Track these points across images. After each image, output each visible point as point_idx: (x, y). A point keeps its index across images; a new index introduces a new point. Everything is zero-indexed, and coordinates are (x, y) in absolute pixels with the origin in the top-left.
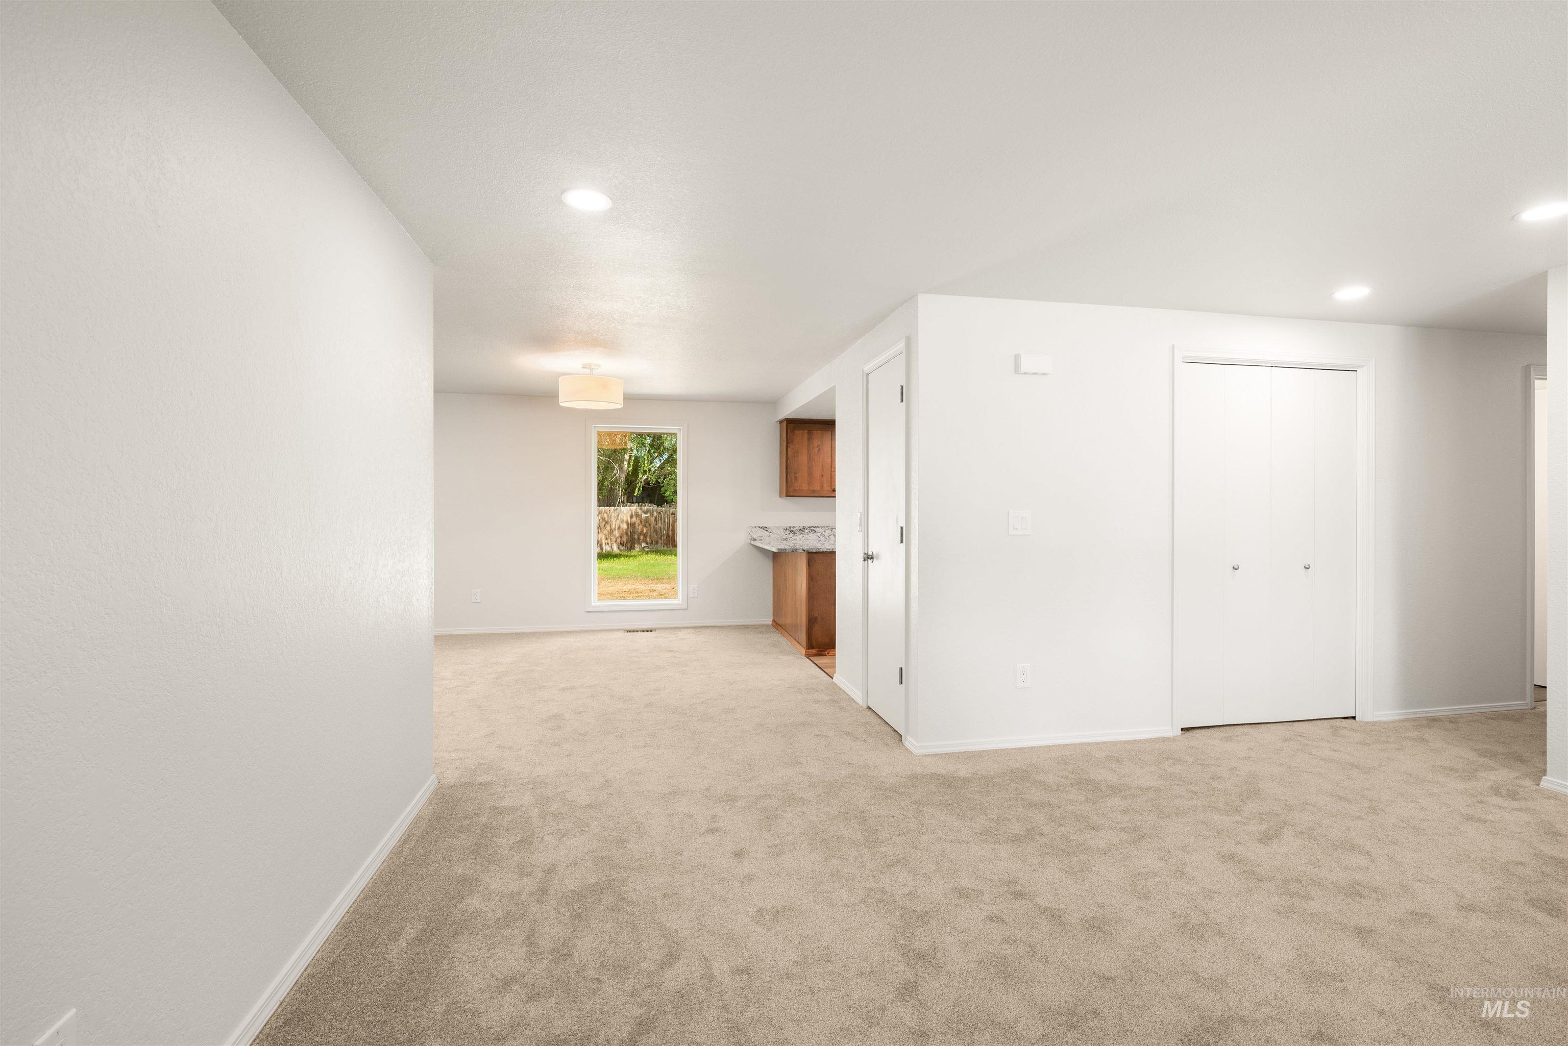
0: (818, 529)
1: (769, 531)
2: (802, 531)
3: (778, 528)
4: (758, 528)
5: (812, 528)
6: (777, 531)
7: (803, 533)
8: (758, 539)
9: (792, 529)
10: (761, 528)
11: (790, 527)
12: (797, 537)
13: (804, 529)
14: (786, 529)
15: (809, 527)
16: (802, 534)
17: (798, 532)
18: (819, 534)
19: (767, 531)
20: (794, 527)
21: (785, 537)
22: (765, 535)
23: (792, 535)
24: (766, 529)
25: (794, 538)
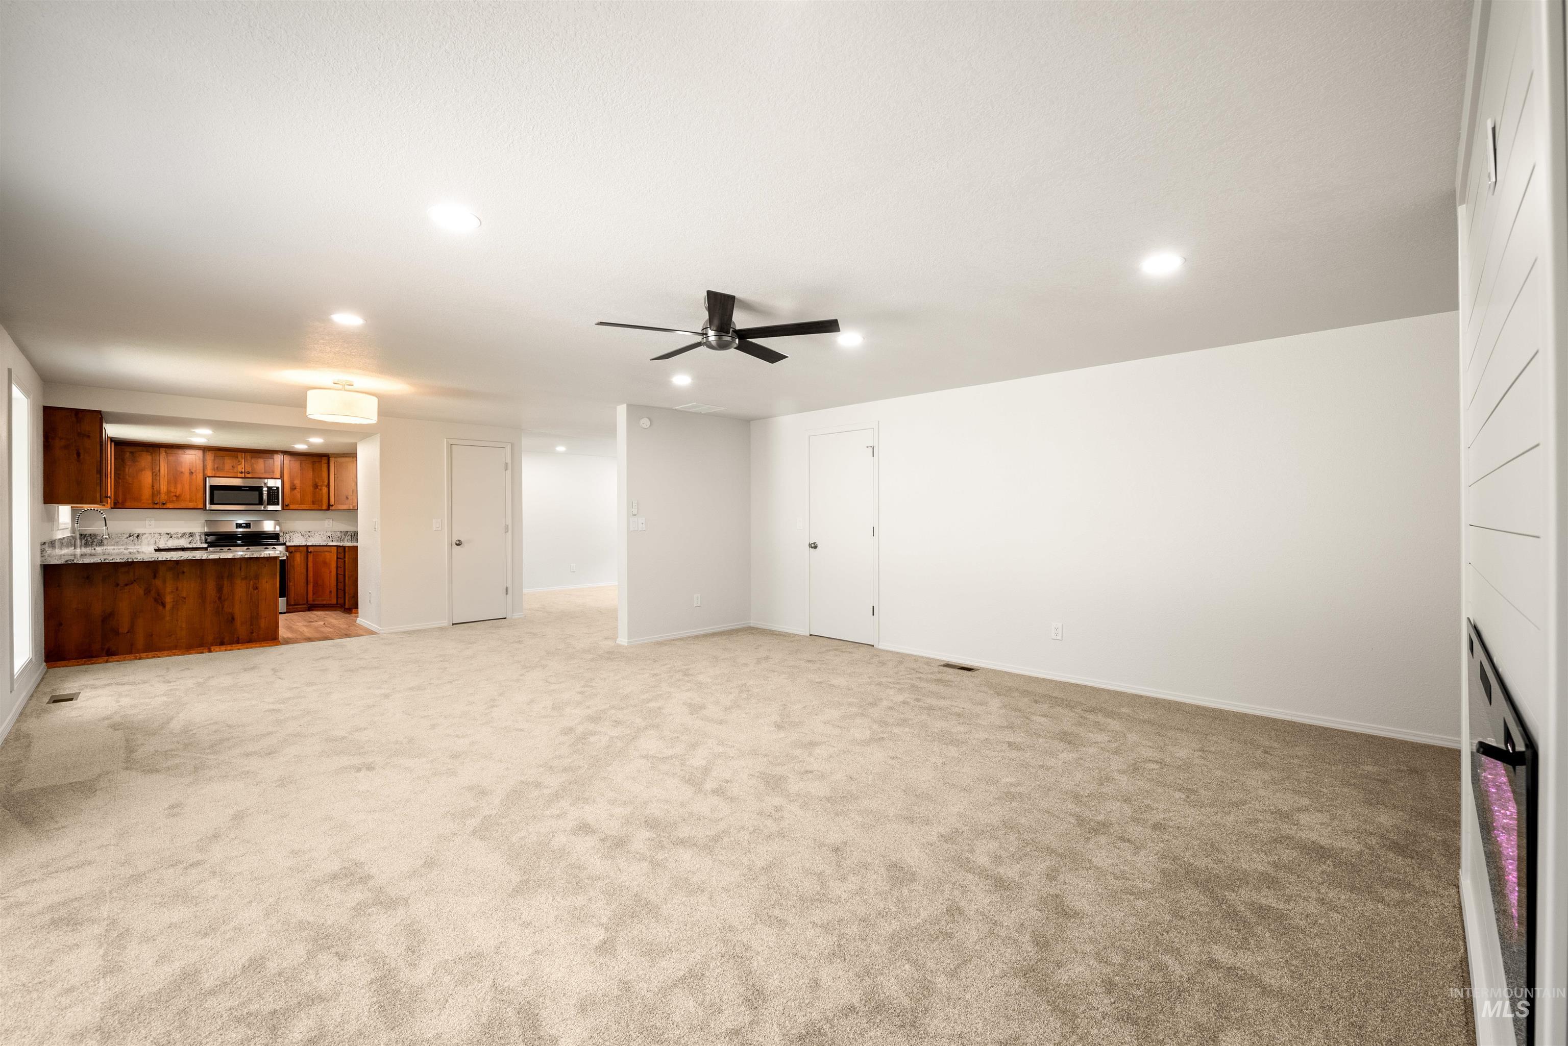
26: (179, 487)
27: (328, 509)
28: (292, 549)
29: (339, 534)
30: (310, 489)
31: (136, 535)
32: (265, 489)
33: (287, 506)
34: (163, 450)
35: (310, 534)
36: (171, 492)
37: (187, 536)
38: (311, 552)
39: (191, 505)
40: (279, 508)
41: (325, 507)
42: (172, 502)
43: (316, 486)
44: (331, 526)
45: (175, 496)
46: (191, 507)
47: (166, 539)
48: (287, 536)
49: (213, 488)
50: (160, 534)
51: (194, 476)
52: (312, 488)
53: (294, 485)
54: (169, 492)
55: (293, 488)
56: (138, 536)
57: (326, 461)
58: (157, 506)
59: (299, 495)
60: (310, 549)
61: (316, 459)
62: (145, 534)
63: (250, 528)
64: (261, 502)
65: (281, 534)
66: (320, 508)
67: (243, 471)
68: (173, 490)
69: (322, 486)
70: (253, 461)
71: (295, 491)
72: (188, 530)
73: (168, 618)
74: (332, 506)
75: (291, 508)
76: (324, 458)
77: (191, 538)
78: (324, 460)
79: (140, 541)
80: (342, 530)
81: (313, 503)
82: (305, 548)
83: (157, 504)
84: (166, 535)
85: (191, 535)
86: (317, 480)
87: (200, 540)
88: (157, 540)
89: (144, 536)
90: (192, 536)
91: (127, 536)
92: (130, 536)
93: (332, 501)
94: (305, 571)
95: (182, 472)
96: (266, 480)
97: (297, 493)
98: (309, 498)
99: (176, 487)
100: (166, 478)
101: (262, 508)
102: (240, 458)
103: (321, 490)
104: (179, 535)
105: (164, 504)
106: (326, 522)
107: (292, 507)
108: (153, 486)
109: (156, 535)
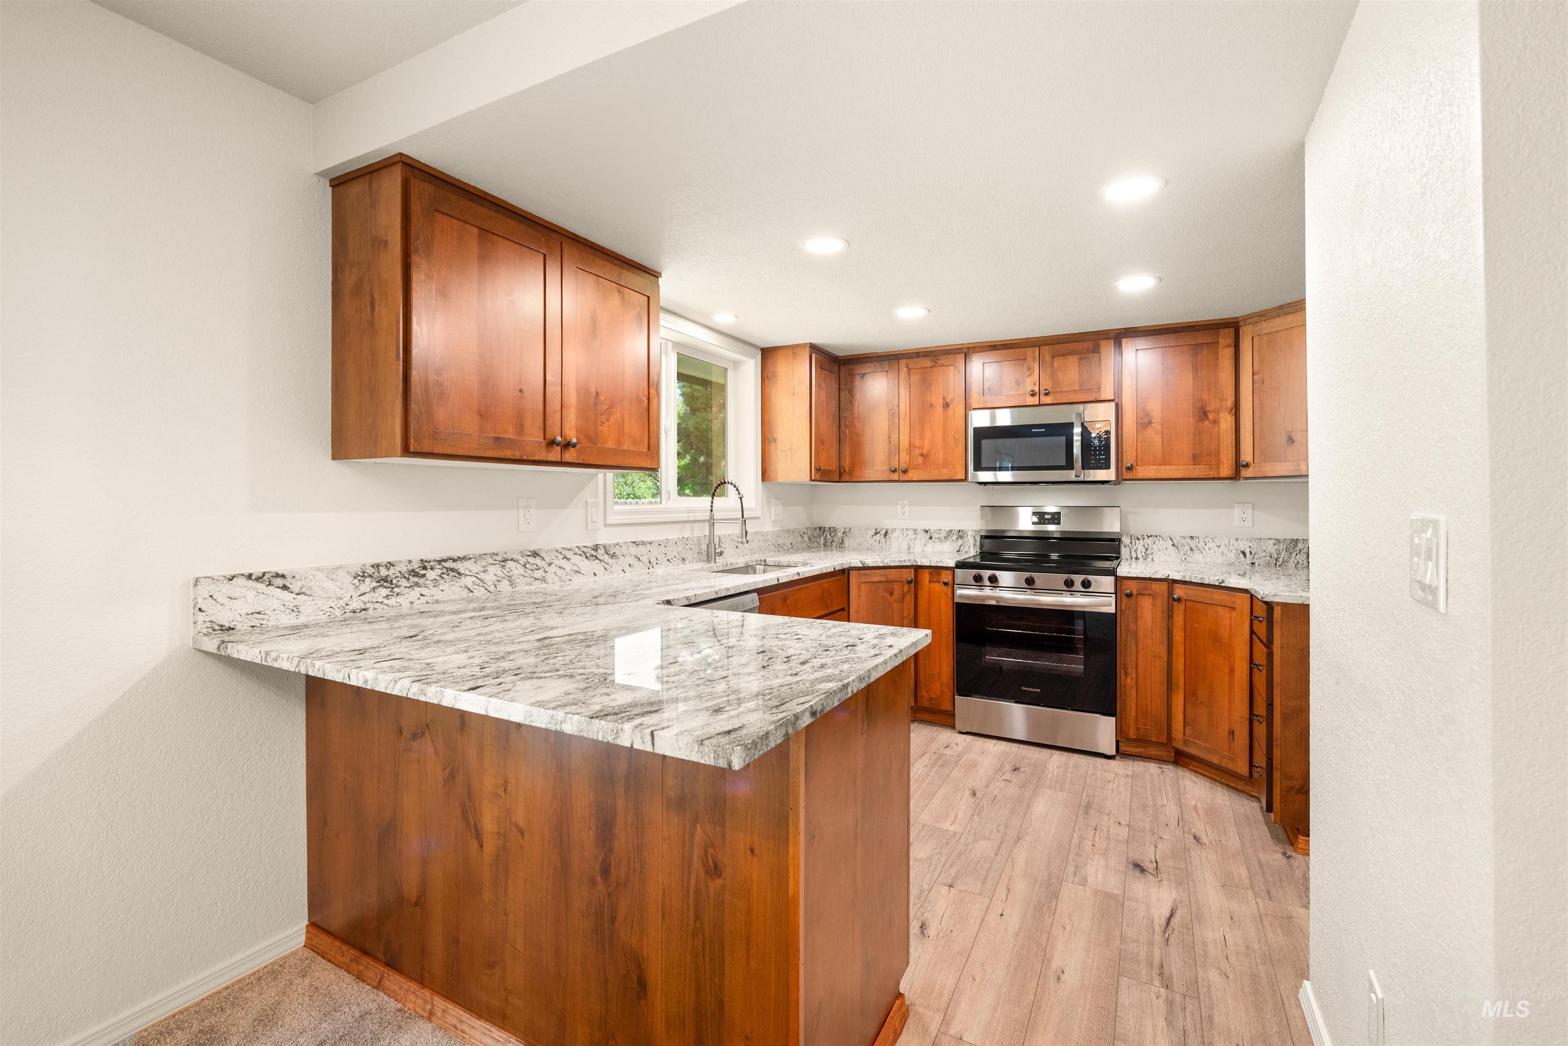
0: (467, 564)
1: (295, 587)
2: (416, 575)
3: (332, 572)
4: (241, 581)
5: (449, 564)
6: (329, 585)
7: (421, 581)
8: (242, 626)
9: (384, 572)
10: (259, 579)
11: (378, 566)
12: (399, 599)
13: (425, 568)
14: (362, 576)
15: (439, 562)
16: (417, 585)
17: (404, 583)
18: (468, 581)
19: (285, 588)
20: (389, 565)
21: (356, 604)
22: (275, 604)
23: (384, 592)
24: (279, 582)
25: (392, 601)
26: (928, 435)
27: (1236, 476)
28: (1132, 587)
29: (1271, 547)
30: (1187, 421)
31: (883, 532)
32: (1077, 430)
33: (1130, 469)
34: (903, 362)
35: (1193, 544)
36: (915, 447)
37: (954, 538)
38: (1179, 600)
39: (945, 474)
40: (1108, 474)
41: (1226, 469)
42: (917, 467)
43: (1203, 413)
44: (1249, 523)
45: (922, 455)
46: (946, 478)
47: (924, 542)
48: (1140, 546)
49: (981, 434)
50: (915, 530)
51: (950, 412)
52: (1191, 420)
53: (1147, 415)
54: (911, 447)
55: (1144, 423)
56: (886, 533)
57: (1231, 341)
58: (895, 476)
59: (1158, 440)
60: (1179, 592)
61: (1201, 338)
62: (895, 529)
63: (1059, 523)
64: (1069, 465)
65: (1126, 540)
66: (1213, 474)
67: (1037, 389)
68: (917, 442)
69: (1217, 411)
70: (1057, 362)
71: (1150, 431)
72: (956, 526)
73: (487, 896)
74: (1247, 466)
75: (1140, 475)
76: (1223, 332)
77: (960, 542)
78: (1225, 338)
79: (888, 543)
80: (1282, 537)
81: (1196, 459)
82: (1164, 587)
83: (894, 471)
84: (924, 534)
85: (961, 534)
86: (1205, 397)
87: (975, 545)
88: (911, 543)
89: (895, 535)
90: (961, 537)
91: (872, 533)
92: (876, 534)
93: (1246, 456)
94: (1163, 650)
95: (932, 405)
96: (1081, 407)
97: (1154, 436)
98: (1184, 447)
99: (922, 438)
100: (907, 419)
101: (1071, 475)
102: (1029, 359)
103: (1216, 422)
104: (943, 534)
105: (905, 472)
106: (1237, 511)
107: (1141, 472)
108: (889, 438)
109: (911, 533)
